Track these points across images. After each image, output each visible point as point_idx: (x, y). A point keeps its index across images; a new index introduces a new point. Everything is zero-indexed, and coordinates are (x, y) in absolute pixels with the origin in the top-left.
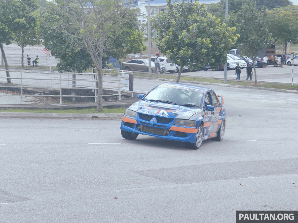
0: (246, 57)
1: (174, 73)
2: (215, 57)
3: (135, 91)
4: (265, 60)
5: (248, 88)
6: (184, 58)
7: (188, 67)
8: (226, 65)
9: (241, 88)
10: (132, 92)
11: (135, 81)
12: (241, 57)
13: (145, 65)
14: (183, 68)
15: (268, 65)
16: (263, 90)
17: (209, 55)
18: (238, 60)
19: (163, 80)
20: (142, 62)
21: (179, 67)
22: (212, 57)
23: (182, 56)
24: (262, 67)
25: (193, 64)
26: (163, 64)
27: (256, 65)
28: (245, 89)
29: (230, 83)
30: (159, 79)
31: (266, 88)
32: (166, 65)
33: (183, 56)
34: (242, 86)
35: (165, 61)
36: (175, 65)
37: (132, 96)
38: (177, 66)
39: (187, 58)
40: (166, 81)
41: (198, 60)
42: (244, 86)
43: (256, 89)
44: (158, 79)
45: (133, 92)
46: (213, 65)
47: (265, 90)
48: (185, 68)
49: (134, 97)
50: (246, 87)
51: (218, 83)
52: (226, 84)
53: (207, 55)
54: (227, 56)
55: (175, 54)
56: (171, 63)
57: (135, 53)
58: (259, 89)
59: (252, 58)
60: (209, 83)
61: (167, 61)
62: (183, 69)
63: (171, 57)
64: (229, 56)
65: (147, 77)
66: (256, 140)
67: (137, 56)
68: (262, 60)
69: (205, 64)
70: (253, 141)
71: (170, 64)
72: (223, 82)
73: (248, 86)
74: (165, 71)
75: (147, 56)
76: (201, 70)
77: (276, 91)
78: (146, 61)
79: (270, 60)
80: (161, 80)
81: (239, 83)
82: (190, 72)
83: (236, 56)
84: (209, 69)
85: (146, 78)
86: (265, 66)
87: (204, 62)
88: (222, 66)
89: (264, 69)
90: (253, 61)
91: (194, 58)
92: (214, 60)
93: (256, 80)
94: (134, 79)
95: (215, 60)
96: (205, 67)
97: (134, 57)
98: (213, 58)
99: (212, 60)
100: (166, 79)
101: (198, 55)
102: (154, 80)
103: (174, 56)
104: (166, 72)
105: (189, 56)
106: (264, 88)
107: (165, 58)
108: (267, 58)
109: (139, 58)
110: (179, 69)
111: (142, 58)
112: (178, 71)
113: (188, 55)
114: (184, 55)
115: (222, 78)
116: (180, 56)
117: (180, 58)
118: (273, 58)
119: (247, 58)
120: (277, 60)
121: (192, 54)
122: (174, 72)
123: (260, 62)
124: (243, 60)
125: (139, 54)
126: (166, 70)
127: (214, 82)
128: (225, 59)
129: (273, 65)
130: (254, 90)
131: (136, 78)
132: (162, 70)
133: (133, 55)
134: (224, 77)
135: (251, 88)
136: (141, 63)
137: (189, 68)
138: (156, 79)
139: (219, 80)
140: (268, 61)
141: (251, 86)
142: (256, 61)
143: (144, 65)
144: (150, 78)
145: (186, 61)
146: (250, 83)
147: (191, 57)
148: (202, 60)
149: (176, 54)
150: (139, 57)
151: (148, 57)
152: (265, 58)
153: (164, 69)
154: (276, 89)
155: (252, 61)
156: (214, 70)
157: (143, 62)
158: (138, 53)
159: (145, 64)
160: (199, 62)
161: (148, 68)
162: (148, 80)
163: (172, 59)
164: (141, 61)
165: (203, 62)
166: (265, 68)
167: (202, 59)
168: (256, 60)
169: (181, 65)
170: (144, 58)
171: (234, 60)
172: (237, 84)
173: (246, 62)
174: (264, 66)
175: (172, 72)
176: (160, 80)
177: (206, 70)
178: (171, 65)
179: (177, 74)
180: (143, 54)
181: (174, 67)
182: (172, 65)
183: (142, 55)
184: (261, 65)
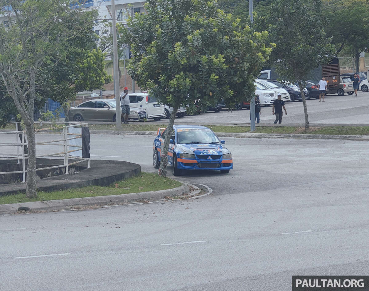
0: (288, 82)
1: (161, 120)
2: (233, 86)
3: (94, 155)
4: (323, 84)
5: (294, 137)
6: (178, 92)
7: (185, 108)
8: (253, 100)
9: (282, 137)
10: (88, 159)
11: (94, 140)
12: (279, 82)
13: (110, 109)
14: (178, 109)
15: (327, 95)
16: (321, 138)
17: (224, 84)
18: (274, 88)
19: (143, 134)
20: (103, 104)
21: (171, 110)
22: (228, 86)
23: (175, 89)
24: (318, 98)
25: (195, 101)
26: (141, 106)
27: (306, 96)
28: (288, 140)
29: (262, 131)
30: (135, 132)
31: (325, 135)
32: (147, 106)
33: (177, 89)
34: (283, 135)
35: (145, 99)
36: (162, 105)
37: (89, 167)
38: (166, 106)
39: (184, 92)
40: (147, 135)
41: (203, 95)
42: (288, 134)
43: (307, 138)
44: (133, 133)
45: (90, 159)
46: (230, 102)
47: (324, 139)
48: (182, 110)
49: (92, 168)
50: (290, 137)
51: (241, 132)
52: (255, 133)
53: (220, 83)
54: (255, 84)
55: (163, 86)
56: (156, 103)
57: (91, 90)
58: (314, 137)
59: (299, 83)
60: (224, 134)
61: (149, 99)
62: (177, 112)
63: (155, 91)
64: (258, 83)
65: (113, 131)
66: (312, 230)
67: (94, 94)
68: (317, 86)
69: (216, 101)
70: (307, 231)
71: (154, 105)
72: (250, 130)
73: (293, 133)
74: (145, 117)
75: (112, 93)
76: (208, 112)
77: (344, 139)
78: (112, 102)
79: (330, 86)
80: (140, 134)
81: (278, 129)
82: (190, 115)
83: (270, 82)
84: (222, 109)
85: (112, 133)
86: (322, 95)
87: (214, 98)
88: (248, 102)
89: (320, 101)
90: (301, 89)
91: (196, 91)
92: (232, 91)
93: (307, 123)
94: (92, 137)
95: (233, 93)
96: (216, 106)
97: (90, 96)
98: (230, 88)
99: (229, 93)
100: (147, 132)
101: (203, 85)
102: (126, 136)
103: (161, 90)
104: (148, 120)
105: (187, 89)
106: (321, 135)
107: (144, 95)
108: (325, 81)
109: (99, 98)
110: (170, 113)
111: (103, 98)
112: (168, 115)
113: (185, 86)
114: (178, 87)
115: (247, 122)
116: (172, 90)
117: (171, 93)
118: (336, 81)
119: (289, 84)
120: (343, 83)
121: (193, 84)
122: (162, 118)
123: (313, 90)
124: (283, 87)
125: (99, 91)
126: (147, 115)
127: (232, 132)
128: (252, 88)
129: (337, 94)
130: (305, 140)
131: (93, 133)
132: (140, 116)
133: (88, 93)
134: (250, 121)
135: (298, 137)
136: (103, 107)
137: (188, 110)
138: (129, 133)
139: (241, 126)
140: (327, 87)
141: (299, 134)
142: (305, 89)
143: (108, 110)
144: (119, 132)
145: (183, 96)
146: (297, 129)
147: (191, 90)
148: (211, 94)
149: (165, 86)
150: (98, 96)
151: (114, 95)
152: (321, 81)
153: (143, 114)
154: (343, 136)
155: (299, 88)
156: (233, 110)
157: (105, 104)
158: (96, 88)
159: (109, 108)
160: (206, 97)
161: (115, 114)
162: (116, 135)
163: (157, 96)
164: (102, 103)
165: (213, 96)
166: (322, 100)
167: (211, 91)
168: (306, 87)
169: (174, 104)
170: (108, 97)
171: (267, 89)
172: (273, 132)
173: (288, 91)
174: (320, 96)
175: (157, 119)
176: (136, 134)
177: (218, 110)
178: (156, 106)
179: (168, 120)
180: (106, 89)
181: (160, 110)
182: (158, 106)
183: (104, 93)
184: (315, 94)
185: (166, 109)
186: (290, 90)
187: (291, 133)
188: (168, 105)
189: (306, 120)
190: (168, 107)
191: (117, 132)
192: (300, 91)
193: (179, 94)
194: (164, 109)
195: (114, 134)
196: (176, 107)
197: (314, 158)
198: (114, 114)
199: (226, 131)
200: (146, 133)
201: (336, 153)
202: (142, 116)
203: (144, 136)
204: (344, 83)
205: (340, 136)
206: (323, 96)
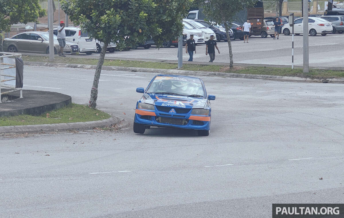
0: (215, 23)
1: (93, 54)
2: (162, 24)
3: (26, 86)
4: (247, 26)
5: (219, 75)
6: (109, 27)
7: (115, 44)
8: (180, 38)
9: (207, 75)
10: (21, 88)
11: (27, 70)
12: (207, 23)
13: (44, 42)
14: (109, 45)
15: (251, 36)
16: (244, 78)
17: (153, 22)
18: (201, 28)
19: (75, 67)
20: (37, 37)
21: (102, 44)
22: (157, 25)
23: (106, 25)
24: (242, 39)
25: (125, 37)
26: (74, 40)
27: (231, 37)
28: (213, 78)
29: (189, 68)
30: (67, 64)
31: (248, 75)
32: (79, 40)
35: (77, 34)
36: (94, 40)
37: (21, 97)
38: (97, 41)
39: (115, 28)
40: (79, 68)
41: (132, 31)
42: (213, 72)
43: (231, 76)
44: (65, 66)
45: (23, 89)
46: (159, 39)
47: (247, 78)
48: (112, 45)
49: (24, 97)
50: (215, 75)
51: (169, 69)
52: (182, 70)
53: (149, 21)
54: (183, 23)
55: (95, 21)
56: (88, 38)
57: (25, 22)
58: (237, 76)
59: (225, 24)
60: (152, 70)
61: (81, 34)
62: (108, 47)
63: (86, 26)
64: (186, 22)
65: (46, 63)
66: (233, 164)
67: (29, 26)
68: (242, 28)
69: (145, 38)
70: (227, 165)
71: (86, 40)
72: (177, 68)
73: (218, 71)
74: (77, 51)
75: (46, 26)
76: (138, 48)
77: (266, 79)
78: (45, 35)
79: (254, 28)
80: (71, 67)
81: (204, 67)
82: (120, 51)
83: (198, 22)
84: (152, 46)
85: (45, 64)
86: (246, 37)
87: (144, 35)
88: (175, 40)
89: (245, 42)
90: (227, 30)
91: (126, 28)
92: (161, 29)
93: (232, 62)
94: (25, 67)
96: (146, 43)
97: (25, 28)
98: (158, 27)
99: (157, 31)
100: (79, 65)
101: (133, 22)
102: (58, 68)
103: (92, 25)
104: (80, 53)
105: (117, 25)
106: (244, 74)
107: (77, 29)
108: (250, 24)
109: (33, 30)
110: (102, 48)
111: (37, 30)
112: (99, 50)
113: (115, 22)
114: (109, 23)
115: (175, 59)
116: (103, 26)
117: (102, 28)
118: (260, 23)
119: (216, 25)
120: (266, 26)
121: (123, 21)
122: (94, 52)
123: (238, 32)
124: (210, 28)
125: (33, 24)
126: (80, 49)
127: (161, 68)
128: (180, 27)
129: (260, 36)
130: (229, 78)
131: (27, 64)
133: (23, 25)
134: (177, 59)
135: (223, 75)
136: (37, 40)
137: (118, 46)
138: (61, 65)
139: (169, 63)
140: (251, 29)
141: (223, 72)
142: (231, 30)
143: (42, 42)
144: (52, 63)
145: (113, 32)
146: (222, 68)
147: (121, 26)
148: (140, 31)
149: (97, 21)
150: (32, 28)
151: (48, 28)
152: (246, 23)
153: (75, 48)
154: (265, 77)
155: (225, 29)
156: (161, 47)
157: (39, 37)
158: (30, 21)
159: (43, 40)
160: (136, 34)
161: (49, 47)
162: (48, 67)
163: (88, 31)
164: (36, 35)
165: (142, 33)
166: (246, 41)
167: (140, 28)
168: (232, 28)
169: (104, 39)
170: (42, 30)
171: (194, 28)
172: (200, 70)
173: (215, 31)
174: (244, 38)
175: (89, 53)
176: (68, 67)
177: (147, 47)
178: (88, 40)
179: (99, 55)
180: (40, 22)
181: (92, 45)
182: (90, 40)
183: (38, 26)
184: (240, 36)
185: (97, 44)
186: (217, 30)
187: (216, 71)
188: (99, 40)
189: (231, 59)
190: (99, 42)
191: (49, 64)
192: (225, 32)
193: (110, 30)
194: (96, 44)
195: (47, 65)
196: (107, 43)
197: (237, 96)
198: (47, 47)
199: (154, 67)
200: (78, 67)
201: (257, 92)
202: (74, 50)
203: (76, 68)
204: (268, 26)
205: (263, 77)
206: (248, 38)
